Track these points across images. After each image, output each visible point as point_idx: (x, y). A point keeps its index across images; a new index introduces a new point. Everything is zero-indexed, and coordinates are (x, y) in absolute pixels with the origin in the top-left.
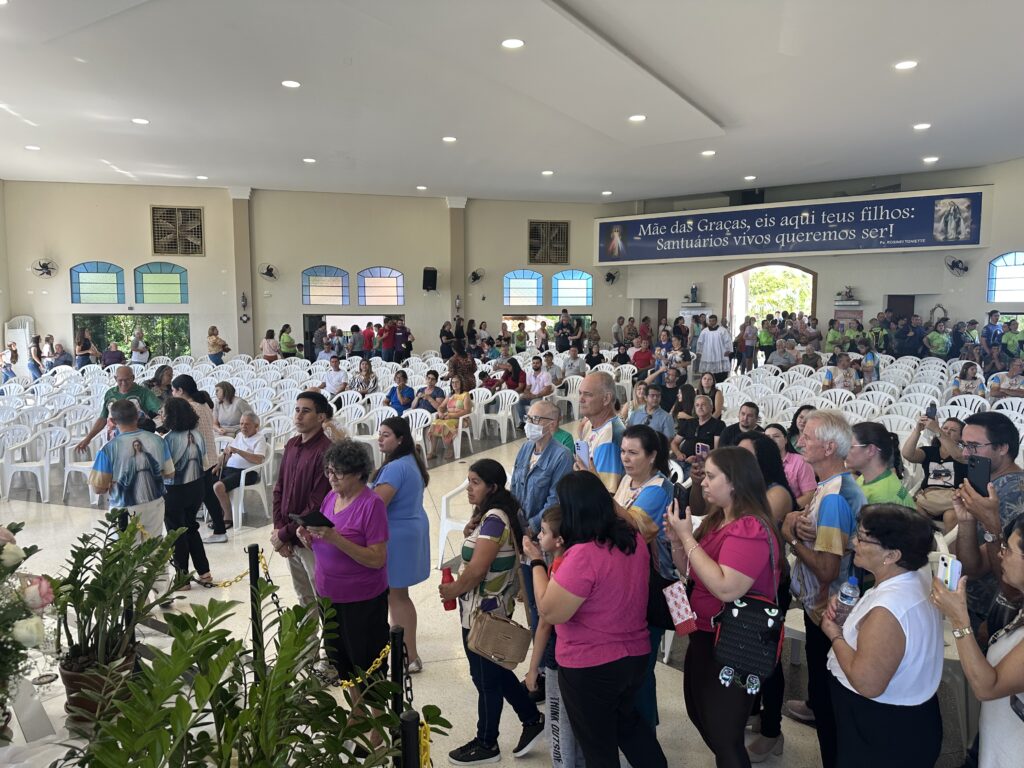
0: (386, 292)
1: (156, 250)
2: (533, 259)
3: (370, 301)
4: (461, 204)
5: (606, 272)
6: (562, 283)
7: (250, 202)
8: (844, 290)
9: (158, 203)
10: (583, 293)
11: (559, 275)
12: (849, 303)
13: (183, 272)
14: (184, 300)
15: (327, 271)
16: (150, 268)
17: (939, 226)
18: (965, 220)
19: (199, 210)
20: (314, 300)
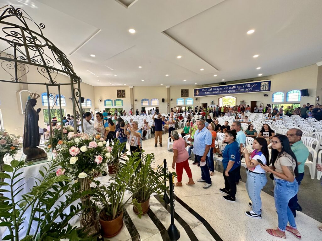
0: (156, 103)
1: (118, 97)
2: (182, 96)
3: (153, 105)
4: (169, 87)
5: (196, 98)
7: (133, 88)
9: (118, 89)
10: (191, 102)
11: (187, 99)
12: (243, 103)
13: (122, 101)
14: (122, 106)
15: (146, 100)
16: (117, 100)
18: (267, 86)
19: (124, 90)
20: (143, 105)
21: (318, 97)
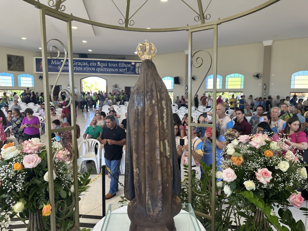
2: (9, 69)
5: (39, 75)
6: (22, 78)
8: (115, 85)
10: (31, 82)
11: (20, 75)
12: (116, 88)
17: (137, 70)
21: (187, 86)
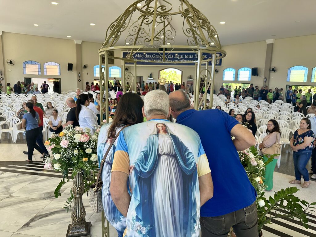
0: (54, 70)
3: (48, 74)
4: (80, 42)
6: (112, 70)
7: (2, 36)
8: (189, 76)
10: (119, 73)
11: (111, 67)
12: (190, 79)
15: (32, 62)
18: (219, 59)
20: (28, 73)
21: (266, 78)
